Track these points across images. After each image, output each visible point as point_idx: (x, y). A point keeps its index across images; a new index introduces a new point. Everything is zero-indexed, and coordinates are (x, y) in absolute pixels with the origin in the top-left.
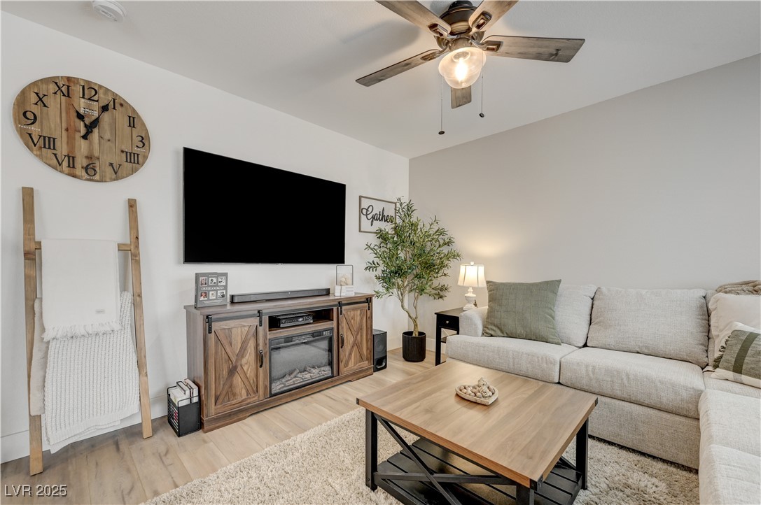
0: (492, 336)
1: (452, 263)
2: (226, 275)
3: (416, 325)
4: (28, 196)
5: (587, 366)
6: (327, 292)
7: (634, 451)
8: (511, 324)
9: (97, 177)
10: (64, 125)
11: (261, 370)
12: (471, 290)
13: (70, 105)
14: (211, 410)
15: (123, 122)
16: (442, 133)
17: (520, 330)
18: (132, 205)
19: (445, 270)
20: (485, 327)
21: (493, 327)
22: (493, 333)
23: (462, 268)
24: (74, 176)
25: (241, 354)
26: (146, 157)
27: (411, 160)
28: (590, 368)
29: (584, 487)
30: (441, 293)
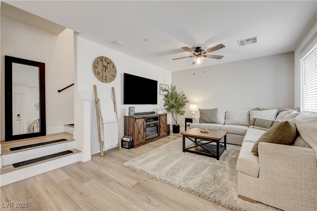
0: (201, 123)
1: (187, 104)
2: (134, 107)
3: (177, 123)
4: (95, 87)
5: (225, 127)
6: (154, 113)
7: (235, 145)
8: (206, 119)
9: (107, 82)
10: (101, 69)
11: (144, 133)
12: (193, 111)
13: (102, 63)
14: (136, 143)
15: (112, 67)
16: (194, 74)
17: (209, 121)
18: (113, 89)
19: (185, 106)
20: (199, 121)
21: (202, 120)
22: (202, 122)
23: (191, 105)
24: (103, 82)
25: (141, 128)
26: (116, 76)
27: (172, 72)
28: (226, 128)
29: (226, 150)
30: (183, 113)
